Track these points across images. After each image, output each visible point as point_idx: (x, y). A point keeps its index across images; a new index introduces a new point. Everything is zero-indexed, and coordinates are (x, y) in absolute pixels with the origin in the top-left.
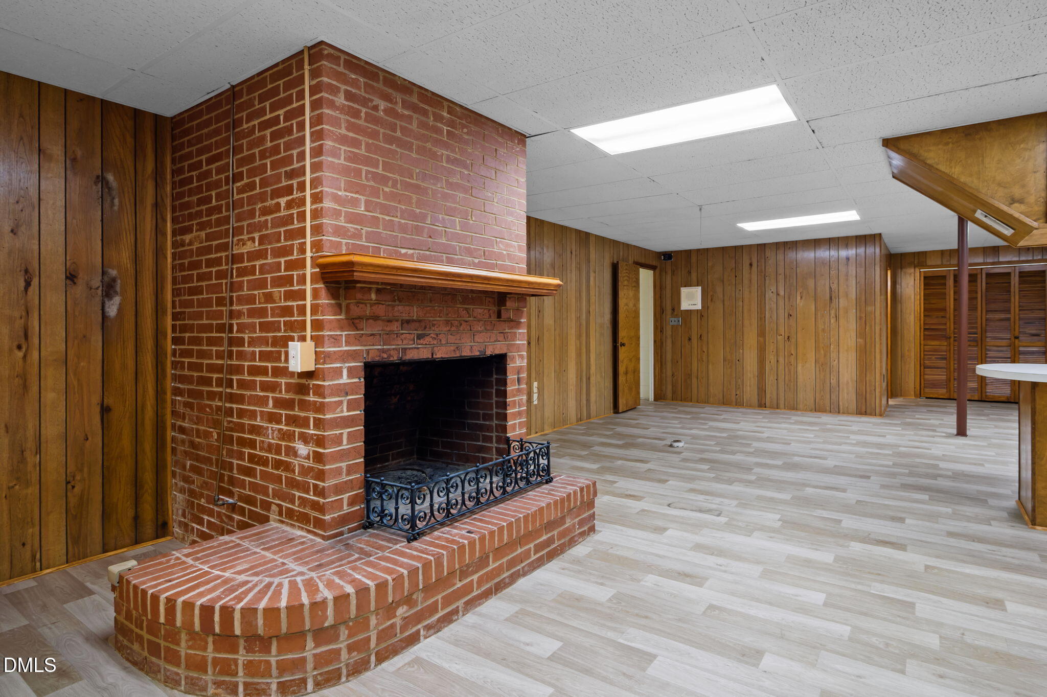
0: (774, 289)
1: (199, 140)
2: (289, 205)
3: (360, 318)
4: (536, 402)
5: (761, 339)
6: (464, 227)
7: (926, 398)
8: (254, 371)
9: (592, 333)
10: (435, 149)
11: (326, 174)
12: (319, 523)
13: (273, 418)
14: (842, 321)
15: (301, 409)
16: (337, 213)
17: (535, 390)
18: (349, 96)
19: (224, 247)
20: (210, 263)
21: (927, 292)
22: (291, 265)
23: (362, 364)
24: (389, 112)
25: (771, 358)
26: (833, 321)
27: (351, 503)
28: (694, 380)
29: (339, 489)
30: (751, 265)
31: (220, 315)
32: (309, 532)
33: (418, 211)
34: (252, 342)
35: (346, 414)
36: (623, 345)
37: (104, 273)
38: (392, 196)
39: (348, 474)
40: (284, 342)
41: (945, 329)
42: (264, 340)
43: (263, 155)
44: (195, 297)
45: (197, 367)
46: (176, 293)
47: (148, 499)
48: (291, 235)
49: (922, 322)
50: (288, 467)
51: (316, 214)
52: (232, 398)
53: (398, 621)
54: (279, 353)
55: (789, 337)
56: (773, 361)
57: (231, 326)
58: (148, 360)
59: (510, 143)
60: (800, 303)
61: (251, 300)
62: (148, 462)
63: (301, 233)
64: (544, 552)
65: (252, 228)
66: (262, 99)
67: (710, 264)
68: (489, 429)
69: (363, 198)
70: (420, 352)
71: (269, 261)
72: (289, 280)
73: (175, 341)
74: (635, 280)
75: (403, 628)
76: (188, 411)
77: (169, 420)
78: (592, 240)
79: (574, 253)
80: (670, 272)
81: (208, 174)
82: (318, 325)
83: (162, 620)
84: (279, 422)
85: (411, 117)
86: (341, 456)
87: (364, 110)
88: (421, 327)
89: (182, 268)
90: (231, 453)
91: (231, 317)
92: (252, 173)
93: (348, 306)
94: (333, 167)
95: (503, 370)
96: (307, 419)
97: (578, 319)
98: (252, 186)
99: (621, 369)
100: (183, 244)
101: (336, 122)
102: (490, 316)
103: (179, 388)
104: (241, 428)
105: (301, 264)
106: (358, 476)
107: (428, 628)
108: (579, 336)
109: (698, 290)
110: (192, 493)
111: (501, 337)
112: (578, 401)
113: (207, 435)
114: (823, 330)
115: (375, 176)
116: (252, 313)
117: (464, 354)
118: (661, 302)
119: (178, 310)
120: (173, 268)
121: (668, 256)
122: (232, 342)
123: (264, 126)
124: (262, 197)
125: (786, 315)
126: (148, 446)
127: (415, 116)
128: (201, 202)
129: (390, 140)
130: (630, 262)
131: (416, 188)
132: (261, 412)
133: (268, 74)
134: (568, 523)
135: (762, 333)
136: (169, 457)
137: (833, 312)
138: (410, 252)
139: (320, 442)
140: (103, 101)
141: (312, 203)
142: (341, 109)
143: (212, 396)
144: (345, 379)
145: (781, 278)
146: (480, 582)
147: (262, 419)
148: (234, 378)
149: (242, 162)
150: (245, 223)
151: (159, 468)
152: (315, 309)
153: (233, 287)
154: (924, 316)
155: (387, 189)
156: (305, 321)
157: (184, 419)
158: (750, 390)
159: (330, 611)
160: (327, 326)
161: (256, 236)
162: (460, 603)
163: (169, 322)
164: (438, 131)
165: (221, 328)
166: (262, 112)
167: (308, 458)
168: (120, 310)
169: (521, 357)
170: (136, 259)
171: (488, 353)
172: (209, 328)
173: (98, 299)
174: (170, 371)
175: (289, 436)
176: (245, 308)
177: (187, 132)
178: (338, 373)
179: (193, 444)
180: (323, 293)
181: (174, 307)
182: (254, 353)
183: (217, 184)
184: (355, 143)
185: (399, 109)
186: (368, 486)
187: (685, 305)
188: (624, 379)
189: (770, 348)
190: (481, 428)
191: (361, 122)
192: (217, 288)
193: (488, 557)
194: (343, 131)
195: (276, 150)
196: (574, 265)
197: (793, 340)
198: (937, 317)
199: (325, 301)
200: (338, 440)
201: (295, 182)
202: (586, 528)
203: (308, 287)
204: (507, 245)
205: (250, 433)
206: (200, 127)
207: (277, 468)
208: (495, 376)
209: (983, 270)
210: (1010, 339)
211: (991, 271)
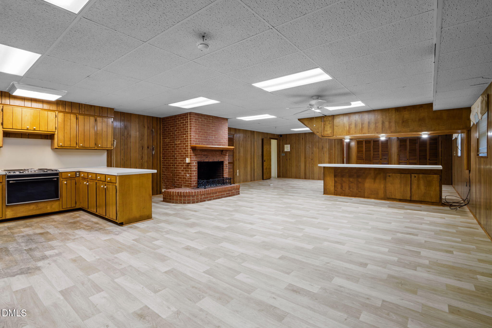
0: (308, 145)
1: (168, 123)
2: (186, 136)
3: (197, 154)
4: (238, 175)
5: (305, 160)
6: (215, 138)
8: (179, 163)
9: (255, 157)
10: (209, 125)
11: (192, 132)
12: (191, 186)
13: (183, 171)
14: (325, 154)
15: (188, 169)
16: (193, 138)
17: (238, 172)
18: (195, 119)
19: (174, 142)
20: (170, 145)
21: (358, 146)
22: (186, 146)
23: (197, 162)
24: (202, 120)
25: (308, 165)
26: (323, 154)
27: (196, 184)
28: (288, 172)
29: (194, 181)
30: (303, 139)
31: (173, 154)
32: (189, 188)
33: (206, 136)
34: (179, 158)
35: (195, 170)
36: (265, 161)
37: (152, 147)
38: (202, 134)
39: (195, 179)
40: (185, 158)
41: (363, 157)
42: (181, 158)
43: (181, 128)
44: (167, 151)
45: (168, 163)
46: (163, 150)
47: (159, 187)
48: (186, 141)
49: (357, 155)
50: (185, 178)
51: (190, 138)
52: (175, 168)
53: (203, 197)
54: (184, 160)
55: (312, 159)
56: (308, 166)
57: (175, 156)
58: (159, 162)
59: (224, 121)
60: (315, 149)
61: (179, 151)
62: (159, 180)
63: (188, 141)
64: (228, 195)
65: (179, 139)
66: (181, 118)
67: (292, 138)
68: (220, 176)
69: (197, 135)
70: (207, 160)
71: (182, 145)
72: (185, 148)
73: (163, 158)
74: (269, 143)
75: (203, 199)
76: (166, 171)
77: (162, 173)
78: (255, 133)
79: (249, 136)
80: (282, 140)
81: (170, 129)
82: (190, 156)
83: (172, 194)
84: (184, 171)
85: (205, 120)
86: (194, 176)
87: (197, 121)
88: (207, 156)
89: (164, 145)
90: (175, 178)
91: (175, 154)
92: (179, 130)
93: (195, 153)
94: (193, 131)
95: (223, 164)
96: (189, 170)
97: (251, 154)
98: (179, 132)
99: (265, 168)
100: (165, 141)
101: (193, 124)
102: (220, 154)
103: (164, 167)
104: (177, 173)
105: (188, 146)
106: (196, 180)
107: (207, 200)
108: (251, 159)
109: (289, 146)
110: (167, 186)
111: (222, 158)
112: (251, 176)
113: (170, 175)
114: (320, 157)
115: (199, 132)
116: (179, 154)
117: (215, 161)
118: (279, 149)
119: (163, 153)
120: (163, 145)
121: (281, 136)
122: (175, 158)
123: (181, 123)
124: (181, 135)
125: (311, 153)
126: (159, 178)
127: (206, 120)
128: (168, 134)
129: (202, 125)
130: (268, 138)
131: (206, 132)
132: (181, 170)
133: (182, 115)
134: (233, 191)
135: (305, 158)
136: (162, 180)
137: (323, 153)
138: (205, 143)
139: (191, 174)
140: (152, 117)
141: (190, 137)
142: (194, 122)
143: (171, 168)
144: (194, 164)
145: (310, 142)
146: (216, 196)
147: (181, 171)
148: (175, 164)
149: (177, 128)
150: (178, 139)
151: (160, 181)
152: (190, 153)
153: (175, 149)
154: (357, 153)
155: (201, 133)
156: (188, 155)
157: (165, 172)
158: (302, 174)
159: (194, 193)
160: (192, 156)
161: (180, 141)
162: (212, 198)
163: (162, 155)
164: (210, 122)
165: (173, 156)
166: (181, 121)
167: (189, 176)
168: (155, 153)
169: (227, 162)
170: (157, 144)
171: (220, 161)
172: (170, 156)
173: (151, 151)
174: (162, 164)
175: (186, 173)
176: (178, 153)
177: (166, 121)
178: (193, 163)
179: (167, 177)
180: (191, 151)
181: (163, 152)
182: (179, 160)
183: (172, 131)
184: (196, 127)
185: (203, 120)
186: (198, 181)
187: (286, 150)
188: (265, 171)
189: (308, 162)
190: (219, 176)
191: (197, 123)
192: (172, 149)
193: (217, 193)
194: (194, 125)
195: (183, 127)
196: (249, 140)
197: (313, 160)
198: (361, 153)
199: (192, 152)
200: (193, 174)
201: (187, 133)
202: (237, 193)
203: (189, 150)
204: (224, 140)
205: (178, 173)
206: (168, 121)
207: (183, 179)
208: (221, 165)
209: (373, 140)
210: (379, 160)
211: (374, 140)
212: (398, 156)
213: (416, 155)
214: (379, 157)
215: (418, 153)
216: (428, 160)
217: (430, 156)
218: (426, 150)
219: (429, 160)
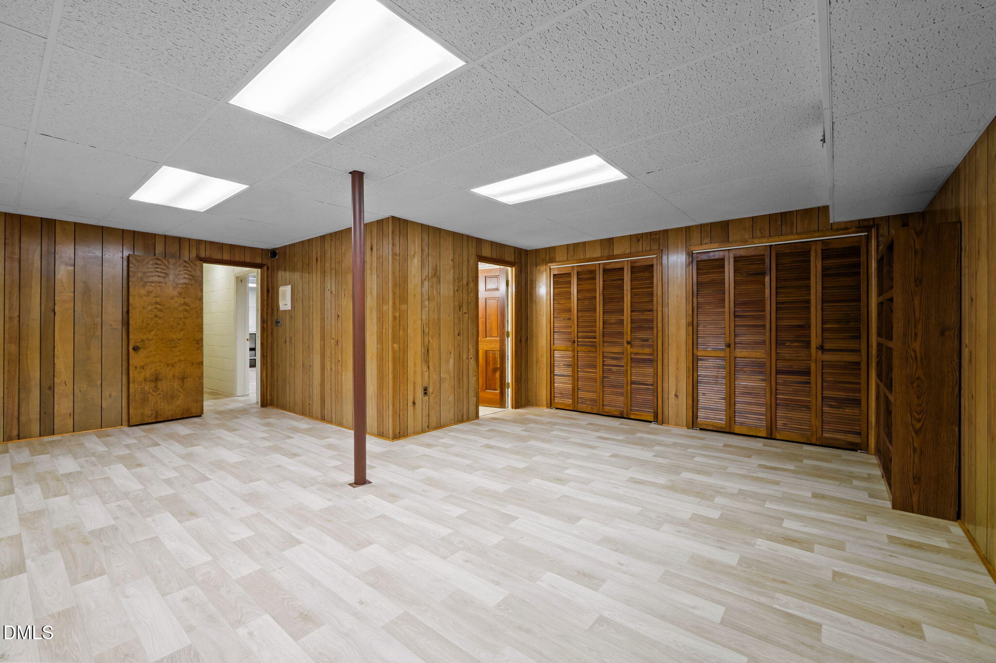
0: (329, 287)
5: (322, 343)
7: (556, 408)
21: (556, 291)
25: (327, 364)
41: (571, 333)
49: (552, 324)
55: (337, 341)
56: (329, 368)
67: (296, 259)
99: (139, 376)
109: (289, 289)
118: (271, 302)
121: (274, 253)
135: (323, 336)
154: (554, 318)
187: (282, 306)
188: (148, 386)
189: (327, 353)
198: (564, 319)
209: (601, 266)
210: (622, 344)
211: (608, 267)
212: (691, 328)
213: (764, 326)
214: (621, 334)
215: (774, 320)
216: (817, 348)
217: (823, 330)
218: (808, 302)
219: (822, 348)
